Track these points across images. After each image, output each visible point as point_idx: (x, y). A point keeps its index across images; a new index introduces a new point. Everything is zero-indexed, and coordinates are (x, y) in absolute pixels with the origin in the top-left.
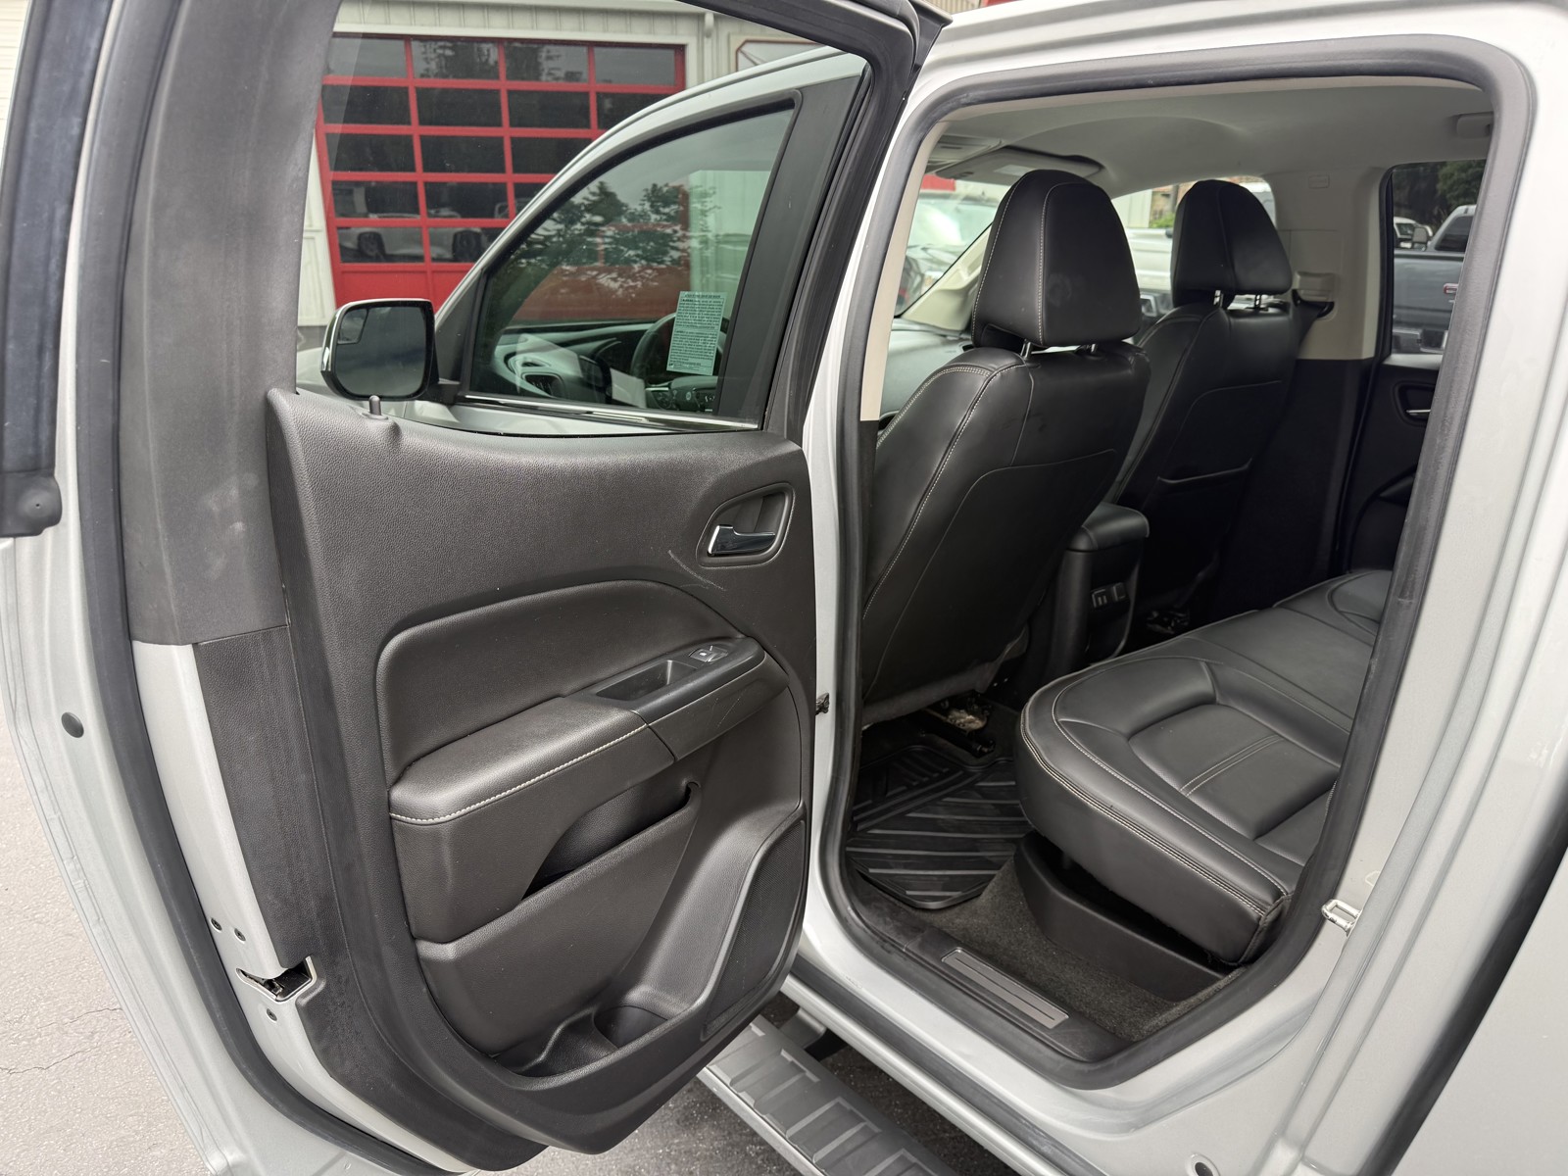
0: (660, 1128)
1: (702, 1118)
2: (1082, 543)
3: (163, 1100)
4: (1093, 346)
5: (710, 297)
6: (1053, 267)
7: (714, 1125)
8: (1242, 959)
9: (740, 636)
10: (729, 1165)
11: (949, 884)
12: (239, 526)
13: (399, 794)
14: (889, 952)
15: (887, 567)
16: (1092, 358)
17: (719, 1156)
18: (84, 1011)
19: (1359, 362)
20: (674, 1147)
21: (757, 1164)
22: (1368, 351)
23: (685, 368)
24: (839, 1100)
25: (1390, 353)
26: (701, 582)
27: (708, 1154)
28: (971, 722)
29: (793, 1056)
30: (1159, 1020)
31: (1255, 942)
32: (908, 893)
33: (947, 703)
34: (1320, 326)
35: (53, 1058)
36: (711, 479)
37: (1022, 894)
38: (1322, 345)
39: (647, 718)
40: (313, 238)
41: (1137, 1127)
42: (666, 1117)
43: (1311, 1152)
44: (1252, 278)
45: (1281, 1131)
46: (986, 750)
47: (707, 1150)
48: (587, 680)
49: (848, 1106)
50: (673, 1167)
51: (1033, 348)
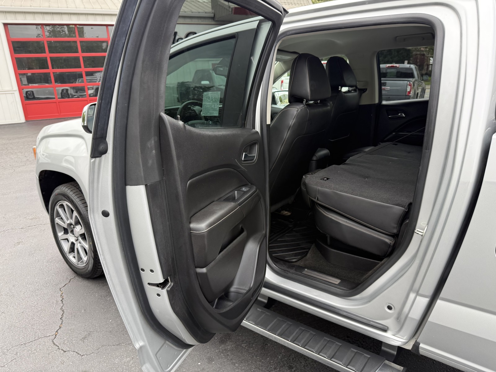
0: (215, 345)
1: (226, 340)
2: (314, 158)
3: (50, 368)
4: (319, 101)
5: (215, 93)
6: (311, 79)
7: (230, 341)
8: (386, 255)
9: (250, 184)
10: (238, 351)
11: (296, 255)
12: (154, 151)
13: (192, 225)
14: (287, 273)
15: (272, 166)
16: (319, 104)
17: (235, 349)
18: (11, 347)
19: (375, 104)
20: (221, 349)
21: (246, 349)
22: (377, 101)
23: (209, 114)
24: (278, 318)
25: (382, 102)
26: (242, 169)
27: (231, 349)
28: (287, 213)
29: (261, 309)
30: (365, 277)
31: (390, 250)
32: (286, 259)
33: (280, 209)
34: (364, 95)
35: (5, 363)
36: (242, 140)
37: (319, 253)
38: (365, 101)
39: (239, 204)
40: (14, 93)
41: (370, 301)
42: (216, 342)
43: (420, 292)
44: (348, 82)
45: (411, 290)
46: (293, 221)
47: (231, 348)
48: (219, 197)
49: (281, 319)
50: (222, 354)
51: (306, 102)
